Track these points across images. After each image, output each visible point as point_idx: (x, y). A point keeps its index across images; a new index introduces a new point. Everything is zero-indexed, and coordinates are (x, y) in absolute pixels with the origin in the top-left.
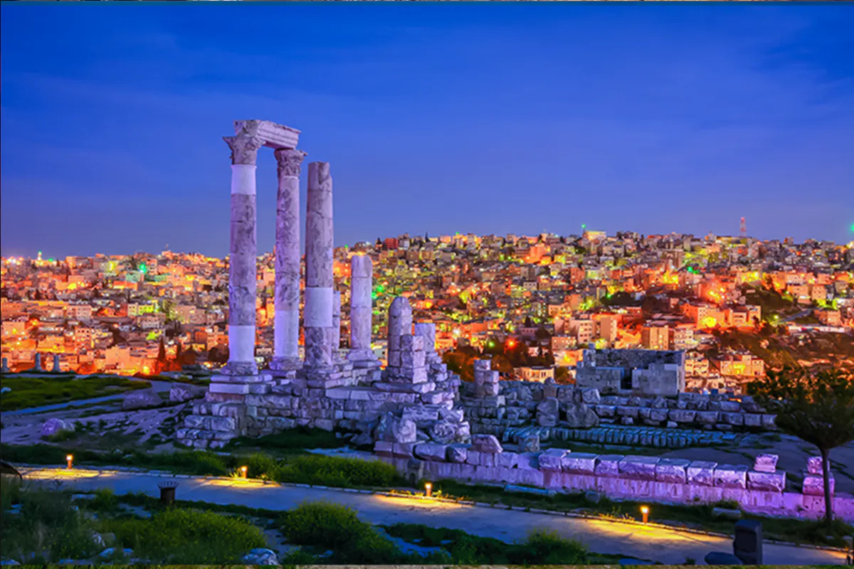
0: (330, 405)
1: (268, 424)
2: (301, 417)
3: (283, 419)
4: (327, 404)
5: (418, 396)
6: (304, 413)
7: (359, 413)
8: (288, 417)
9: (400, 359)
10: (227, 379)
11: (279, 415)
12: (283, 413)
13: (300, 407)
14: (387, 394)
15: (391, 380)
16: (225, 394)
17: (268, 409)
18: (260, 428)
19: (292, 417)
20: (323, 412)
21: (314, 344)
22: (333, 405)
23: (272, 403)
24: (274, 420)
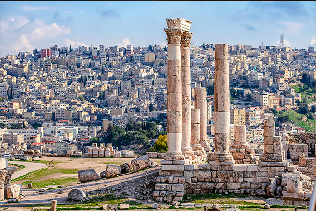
0: (235, 175)
1: (198, 187)
2: (218, 182)
3: (208, 183)
4: (234, 174)
5: (286, 168)
6: (220, 180)
7: (253, 179)
8: (209, 182)
9: (274, 149)
10: (171, 162)
11: (204, 181)
12: (207, 180)
13: (217, 177)
14: (268, 168)
15: (270, 160)
16: (171, 171)
17: (198, 178)
18: (193, 189)
19: (212, 182)
20: (231, 178)
21: (223, 142)
22: (237, 175)
23: (200, 175)
24: (202, 184)
